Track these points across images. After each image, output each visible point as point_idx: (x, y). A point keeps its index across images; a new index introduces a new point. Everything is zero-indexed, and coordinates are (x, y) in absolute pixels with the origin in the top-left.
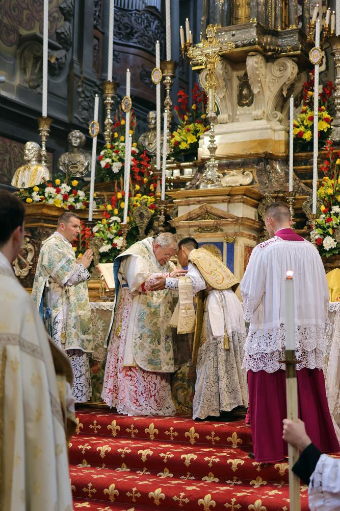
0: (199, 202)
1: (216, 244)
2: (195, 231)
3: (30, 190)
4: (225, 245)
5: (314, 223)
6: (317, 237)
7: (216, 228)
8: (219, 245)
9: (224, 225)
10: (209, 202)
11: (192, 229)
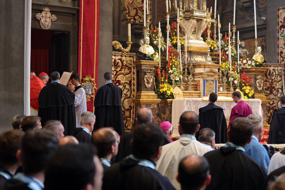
0: (208, 67)
1: (212, 80)
2: (207, 76)
3: (152, 55)
4: (214, 81)
5: (231, 76)
6: (233, 80)
7: (212, 76)
8: (213, 81)
9: (215, 75)
10: (212, 68)
11: (206, 75)
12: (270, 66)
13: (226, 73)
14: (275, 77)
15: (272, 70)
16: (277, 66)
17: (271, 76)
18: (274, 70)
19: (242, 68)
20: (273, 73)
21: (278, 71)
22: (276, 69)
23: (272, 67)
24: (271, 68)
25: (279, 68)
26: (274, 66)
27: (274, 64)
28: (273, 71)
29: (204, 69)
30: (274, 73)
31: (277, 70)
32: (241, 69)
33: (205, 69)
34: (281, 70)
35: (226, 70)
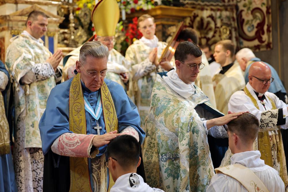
12: (202, 9)
13: (88, 20)
14: (215, 32)
15: (208, 17)
16: (218, 10)
17: (205, 31)
18: (211, 17)
19: (133, 10)
20: (208, 23)
21: (222, 20)
22: (216, 14)
23: (207, 10)
24: (205, 14)
25: (225, 14)
26: (212, 10)
27: (212, 5)
28: (210, 19)
29: (14, 6)
30: (212, 25)
31: (220, 17)
32: (129, 12)
33: (17, 6)
34: (228, 17)
35: (85, 14)
